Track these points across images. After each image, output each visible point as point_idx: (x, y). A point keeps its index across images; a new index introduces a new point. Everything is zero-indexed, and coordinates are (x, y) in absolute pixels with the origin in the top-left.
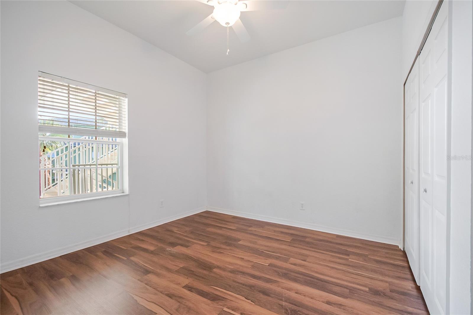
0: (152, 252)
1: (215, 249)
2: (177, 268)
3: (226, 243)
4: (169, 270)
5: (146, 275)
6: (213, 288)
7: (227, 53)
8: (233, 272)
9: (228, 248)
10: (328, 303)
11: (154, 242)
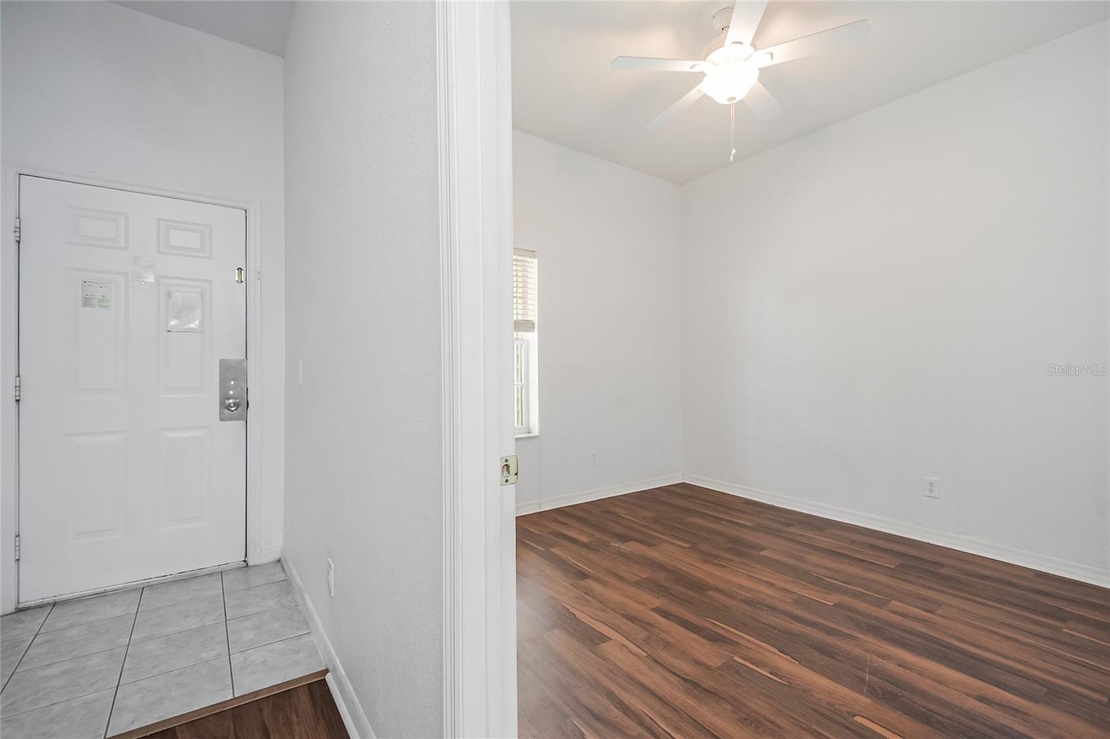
0: (585, 545)
1: (708, 558)
2: (636, 579)
3: (730, 550)
4: (622, 579)
5: (582, 580)
6: (712, 622)
7: (731, 158)
8: (748, 602)
9: (737, 559)
10: (982, 699)
11: (587, 530)
